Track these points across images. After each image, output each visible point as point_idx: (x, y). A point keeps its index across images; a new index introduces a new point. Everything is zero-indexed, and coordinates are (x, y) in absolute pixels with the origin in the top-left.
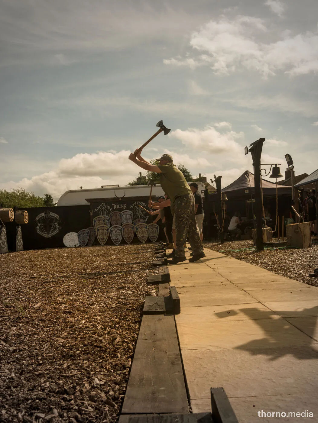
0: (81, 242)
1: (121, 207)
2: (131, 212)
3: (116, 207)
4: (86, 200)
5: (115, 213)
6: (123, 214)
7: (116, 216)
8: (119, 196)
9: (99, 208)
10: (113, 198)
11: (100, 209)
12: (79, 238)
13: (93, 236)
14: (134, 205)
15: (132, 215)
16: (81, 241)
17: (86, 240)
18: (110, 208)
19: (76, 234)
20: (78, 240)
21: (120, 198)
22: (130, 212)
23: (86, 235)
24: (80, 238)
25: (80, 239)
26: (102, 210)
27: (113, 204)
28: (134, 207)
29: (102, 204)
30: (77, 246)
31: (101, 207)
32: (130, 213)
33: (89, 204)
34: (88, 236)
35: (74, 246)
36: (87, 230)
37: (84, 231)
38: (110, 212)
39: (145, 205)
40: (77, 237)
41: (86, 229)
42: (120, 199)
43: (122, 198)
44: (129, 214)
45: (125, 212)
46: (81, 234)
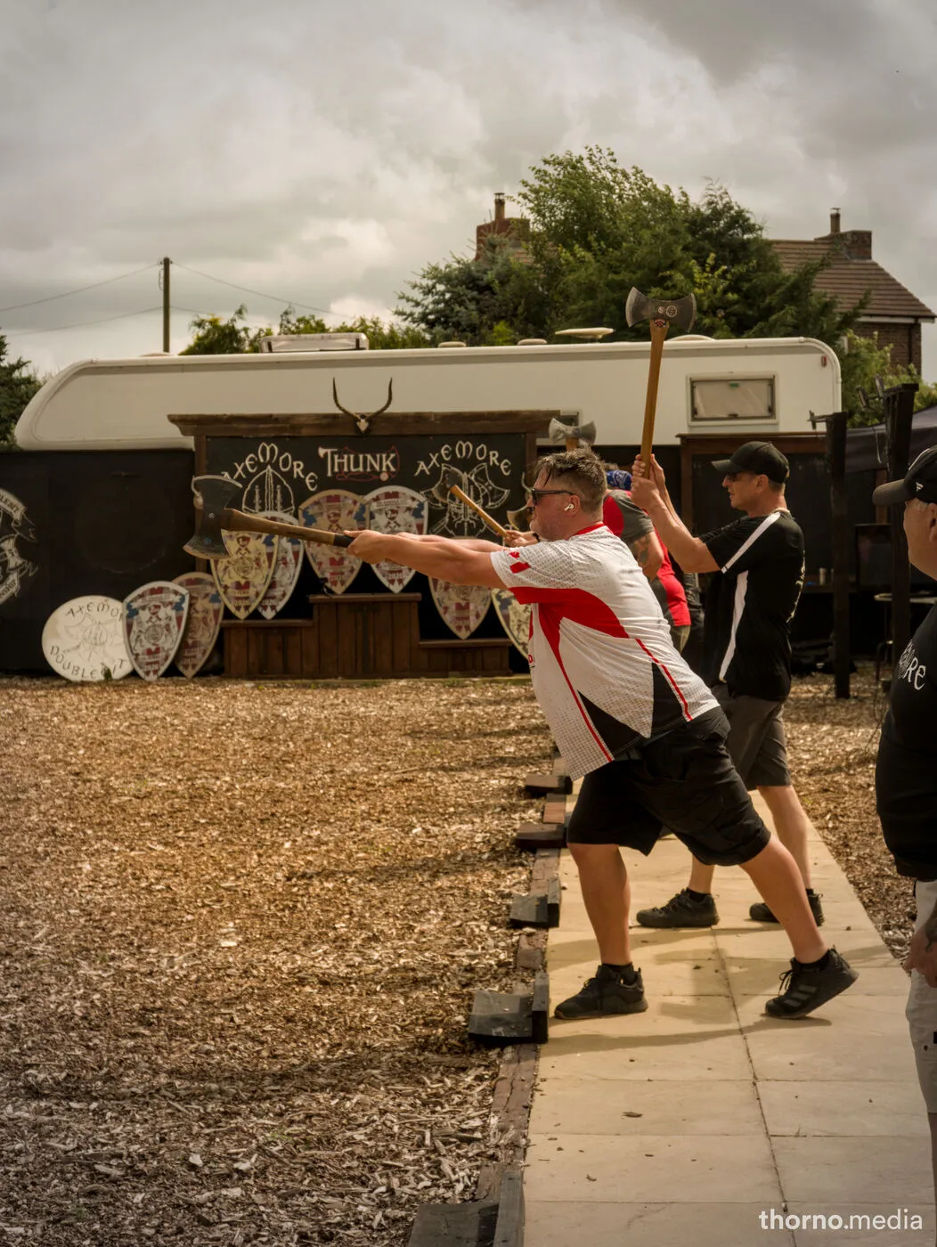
0: (137, 655)
1: (365, 467)
2: (421, 497)
3: (341, 465)
4: (174, 419)
5: (330, 499)
6: (374, 506)
7: (339, 515)
8: (354, 409)
9: (245, 469)
10: (326, 416)
11: (250, 476)
12: (129, 628)
13: (204, 620)
14: (440, 459)
15: (425, 513)
16: (139, 650)
17: (170, 644)
18: (305, 472)
19: (116, 606)
20: (122, 640)
21: (363, 416)
22: (413, 499)
23: (169, 618)
24: (135, 628)
25: (133, 636)
26: (261, 482)
27: (322, 452)
28: (435, 470)
29: (264, 450)
30: (117, 674)
31: (258, 463)
32: (415, 505)
33: (189, 442)
34: (179, 620)
35: (100, 677)
36: (175, 588)
37: (160, 590)
38: (302, 494)
39: (500, 460)
40: (120, 626)
41: (170, 579)
42: (363, 425)
43: (373, 419)
44: (409, 509)
45: (388, 495)
46: (143, 608)
